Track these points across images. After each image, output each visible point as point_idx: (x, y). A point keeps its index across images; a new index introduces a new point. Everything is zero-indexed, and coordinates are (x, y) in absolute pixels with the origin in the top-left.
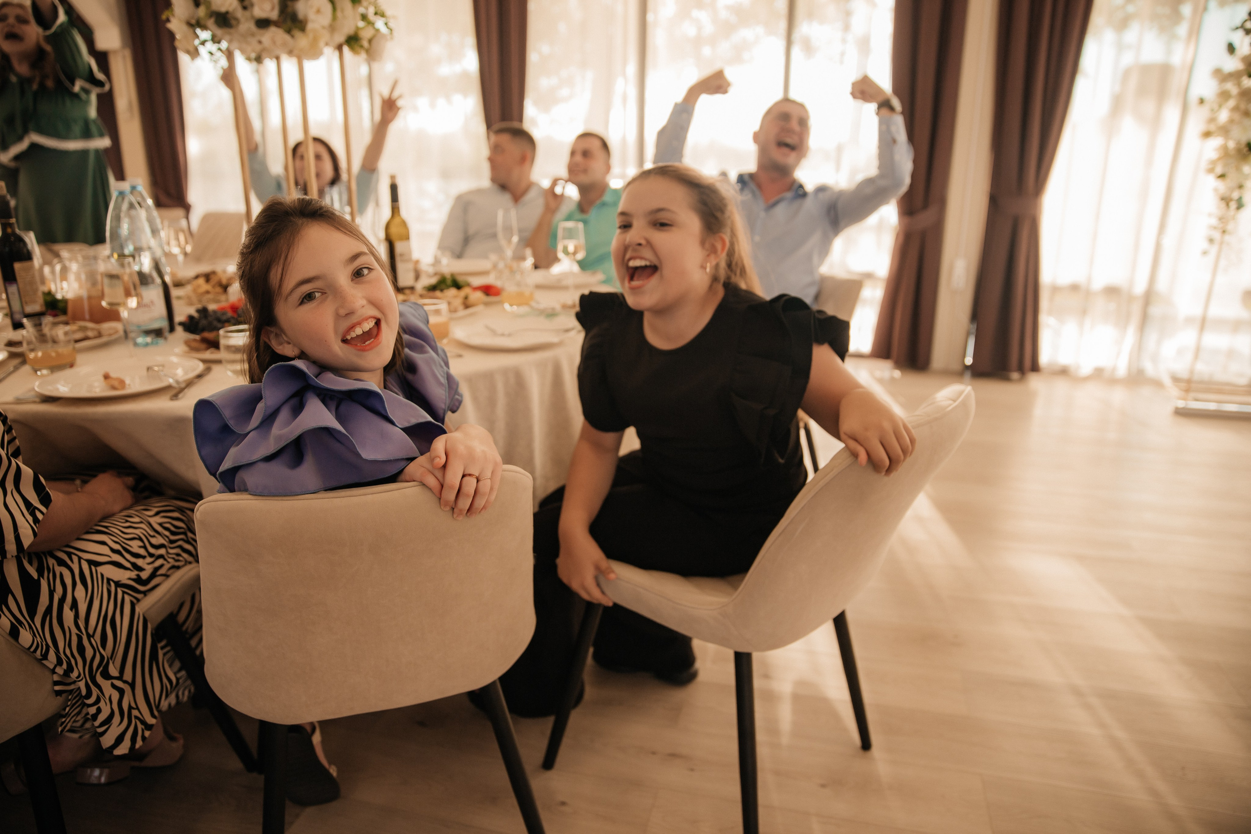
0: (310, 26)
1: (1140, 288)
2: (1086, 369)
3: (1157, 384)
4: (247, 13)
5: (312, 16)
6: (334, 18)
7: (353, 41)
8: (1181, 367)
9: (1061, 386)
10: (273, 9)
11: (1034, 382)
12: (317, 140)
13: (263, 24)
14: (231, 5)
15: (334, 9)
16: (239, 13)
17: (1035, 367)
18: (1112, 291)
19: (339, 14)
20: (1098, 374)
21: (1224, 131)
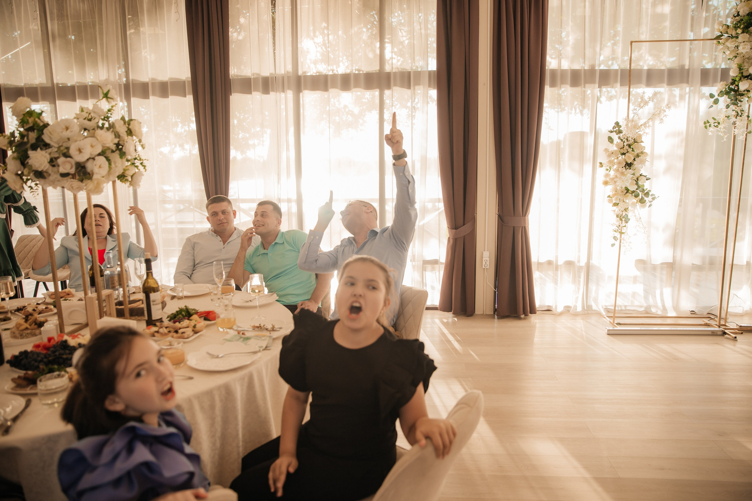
0: (95, 177)
1: (583, 263)
2: (560, 309)
3: (599, 314)
4: (55, 169)
5: (96, 170)
6: (110, 168)
7: (122, 177)
8: (610, 303)
9: (548, 319)
10: (71, 168)
11: (534, 319)
12: (96, 206)
13: (64, 175)
14: (45, 167)
15: (110, 164)
16: (51, 170)
17: (533, 311)
18: (569, 264)
19: (113, 165)
20: (567, 309)
21: (614, 181)
